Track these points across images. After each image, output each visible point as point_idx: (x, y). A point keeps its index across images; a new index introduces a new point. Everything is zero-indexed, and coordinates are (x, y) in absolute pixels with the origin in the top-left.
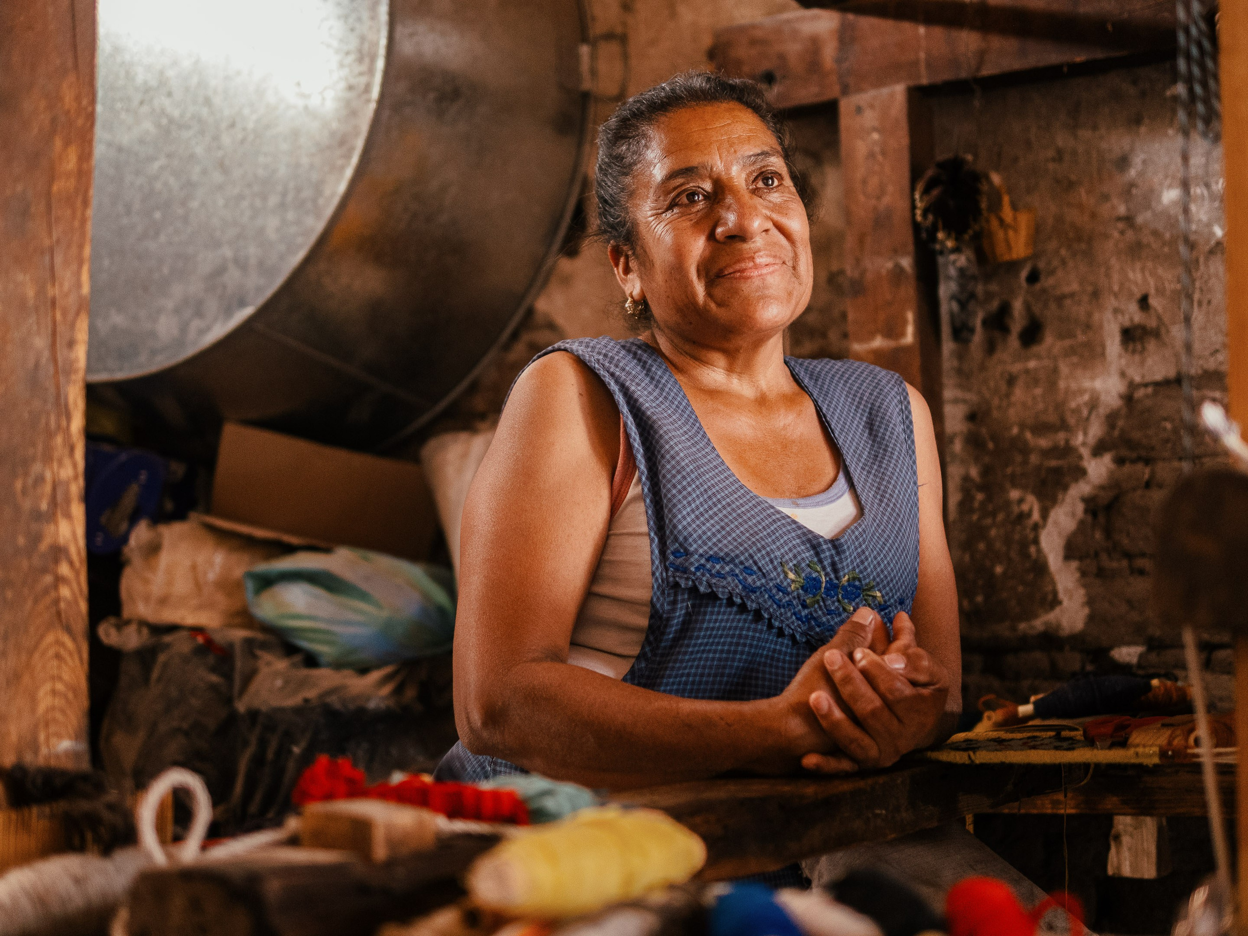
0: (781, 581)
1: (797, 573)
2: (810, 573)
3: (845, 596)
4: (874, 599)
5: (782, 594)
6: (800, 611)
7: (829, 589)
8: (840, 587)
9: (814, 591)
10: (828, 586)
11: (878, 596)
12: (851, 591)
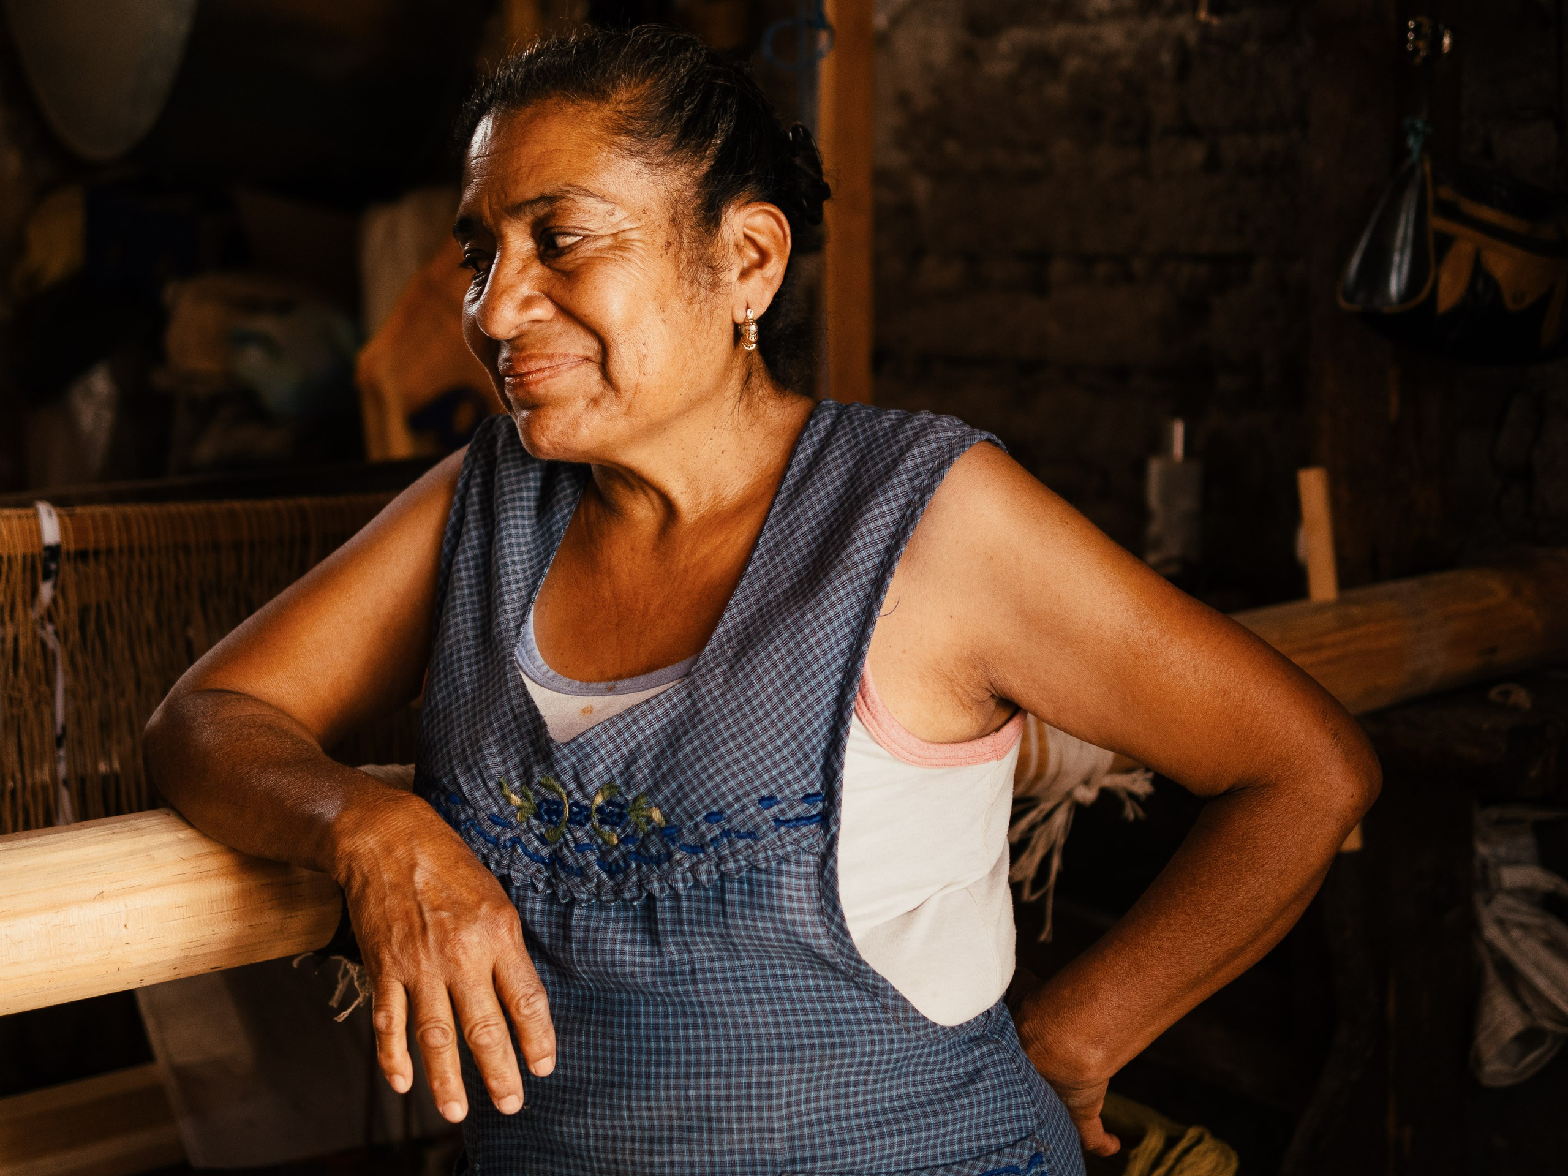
0: (501, 811)
1: (526, 797)
2: (546, 794)
3: (602, 822)
4: (650, 820)
5: (501, 828)
6: (536, 849)
7: (576, 814)
8: (594, 808)
9: (554, 818)
10: (575, 809)
11: (657, 815)
12: (611, 811)
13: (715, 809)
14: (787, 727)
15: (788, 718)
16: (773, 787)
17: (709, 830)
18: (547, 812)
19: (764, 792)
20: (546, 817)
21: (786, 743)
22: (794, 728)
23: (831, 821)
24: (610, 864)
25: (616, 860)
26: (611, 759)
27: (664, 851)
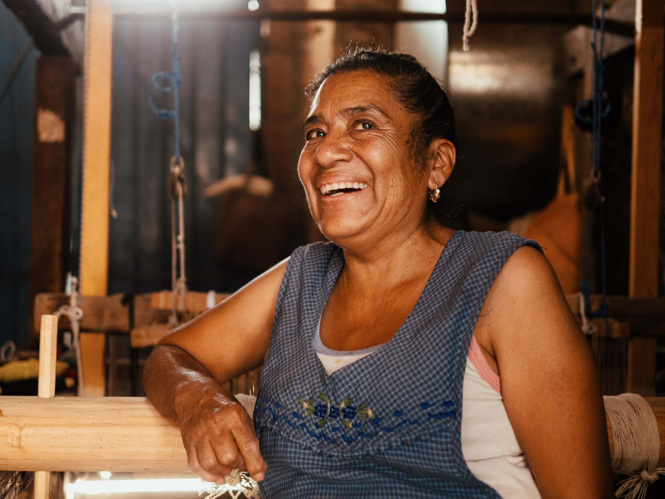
0: (298, 411)
1: (310, 404)
2: (320, 402)
3: (345, 416)
4: (367, 415)
5: (297, 419)
6: (313, 430)
7: (333, 412)
8: (341, 410)
9: (323, 414)
10: (333, 410)
11: (370, 413)
12: (349, 411)
13: (399, 409)
14: (434, 368)
15: (435, 364)
16: (427, 398)
17: (397, 420)
18: (320, 411)
19: (423, 401)
20: (319, 414)
21: (434, 376)
22: (438, 369)
23: (457, 414)
24: (348, 438)
25: (351, 436)
26: (348, 385)
27: (374, 431)
